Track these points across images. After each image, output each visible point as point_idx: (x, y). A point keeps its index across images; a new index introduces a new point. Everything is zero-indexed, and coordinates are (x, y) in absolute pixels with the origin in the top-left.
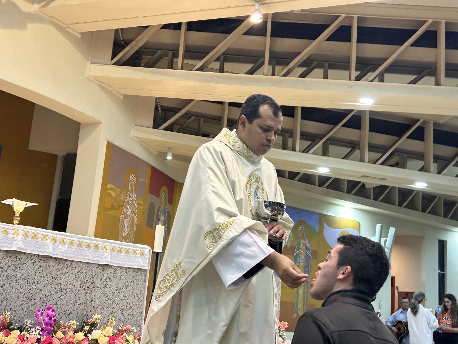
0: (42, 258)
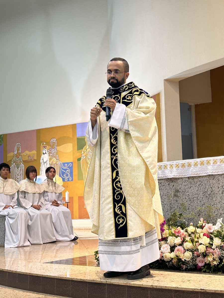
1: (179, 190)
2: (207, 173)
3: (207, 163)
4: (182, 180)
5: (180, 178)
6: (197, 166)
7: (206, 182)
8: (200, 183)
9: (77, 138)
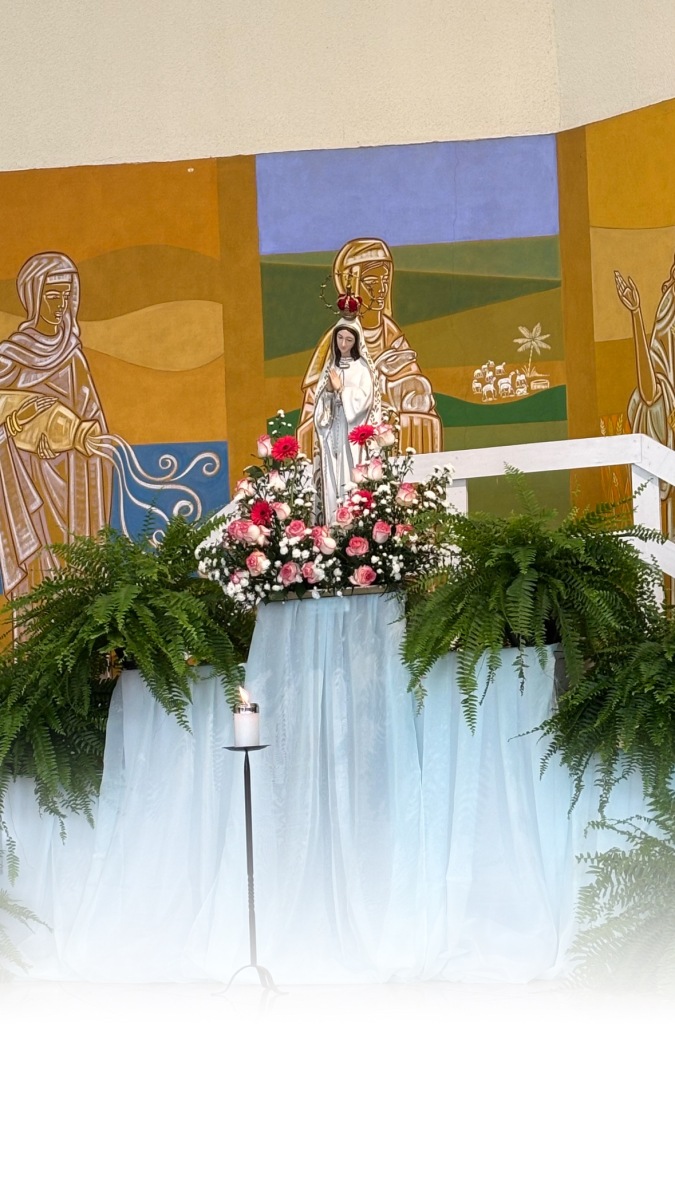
9: (262, 266)
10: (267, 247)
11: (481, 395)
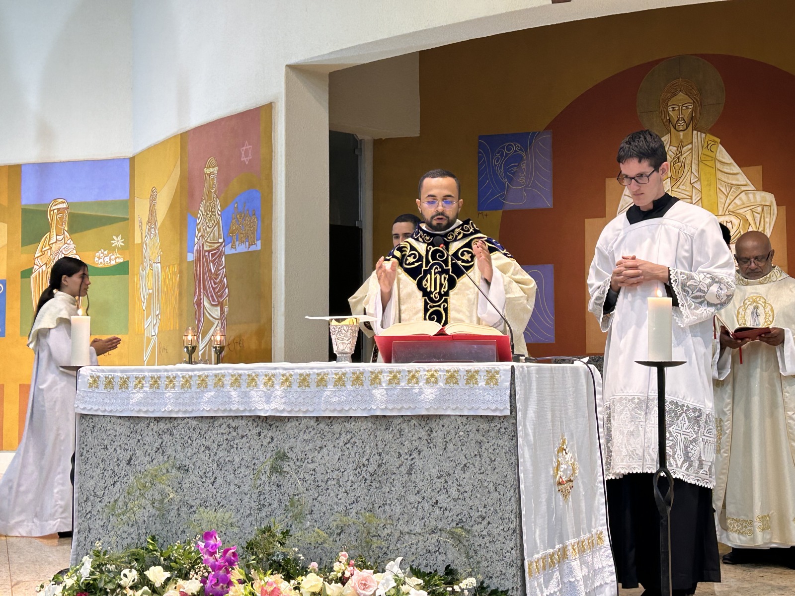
0: (273, 423)
1: (288, 454)
2: (370, 410)
3: (371, 380)
4: (297, 424)
5: (294, 417)
6: (344, 385)
7: (365, 436)
8: (349, 436)
9: (22, 209)
10: (24, 202)
11: (98, 264)
